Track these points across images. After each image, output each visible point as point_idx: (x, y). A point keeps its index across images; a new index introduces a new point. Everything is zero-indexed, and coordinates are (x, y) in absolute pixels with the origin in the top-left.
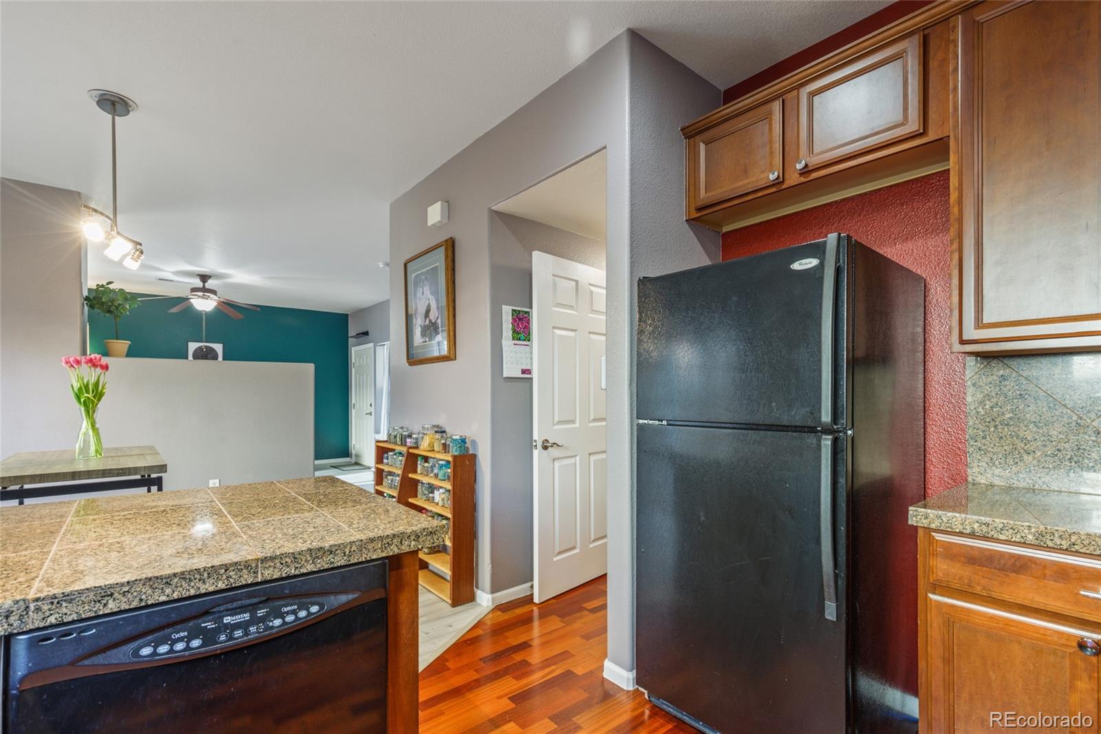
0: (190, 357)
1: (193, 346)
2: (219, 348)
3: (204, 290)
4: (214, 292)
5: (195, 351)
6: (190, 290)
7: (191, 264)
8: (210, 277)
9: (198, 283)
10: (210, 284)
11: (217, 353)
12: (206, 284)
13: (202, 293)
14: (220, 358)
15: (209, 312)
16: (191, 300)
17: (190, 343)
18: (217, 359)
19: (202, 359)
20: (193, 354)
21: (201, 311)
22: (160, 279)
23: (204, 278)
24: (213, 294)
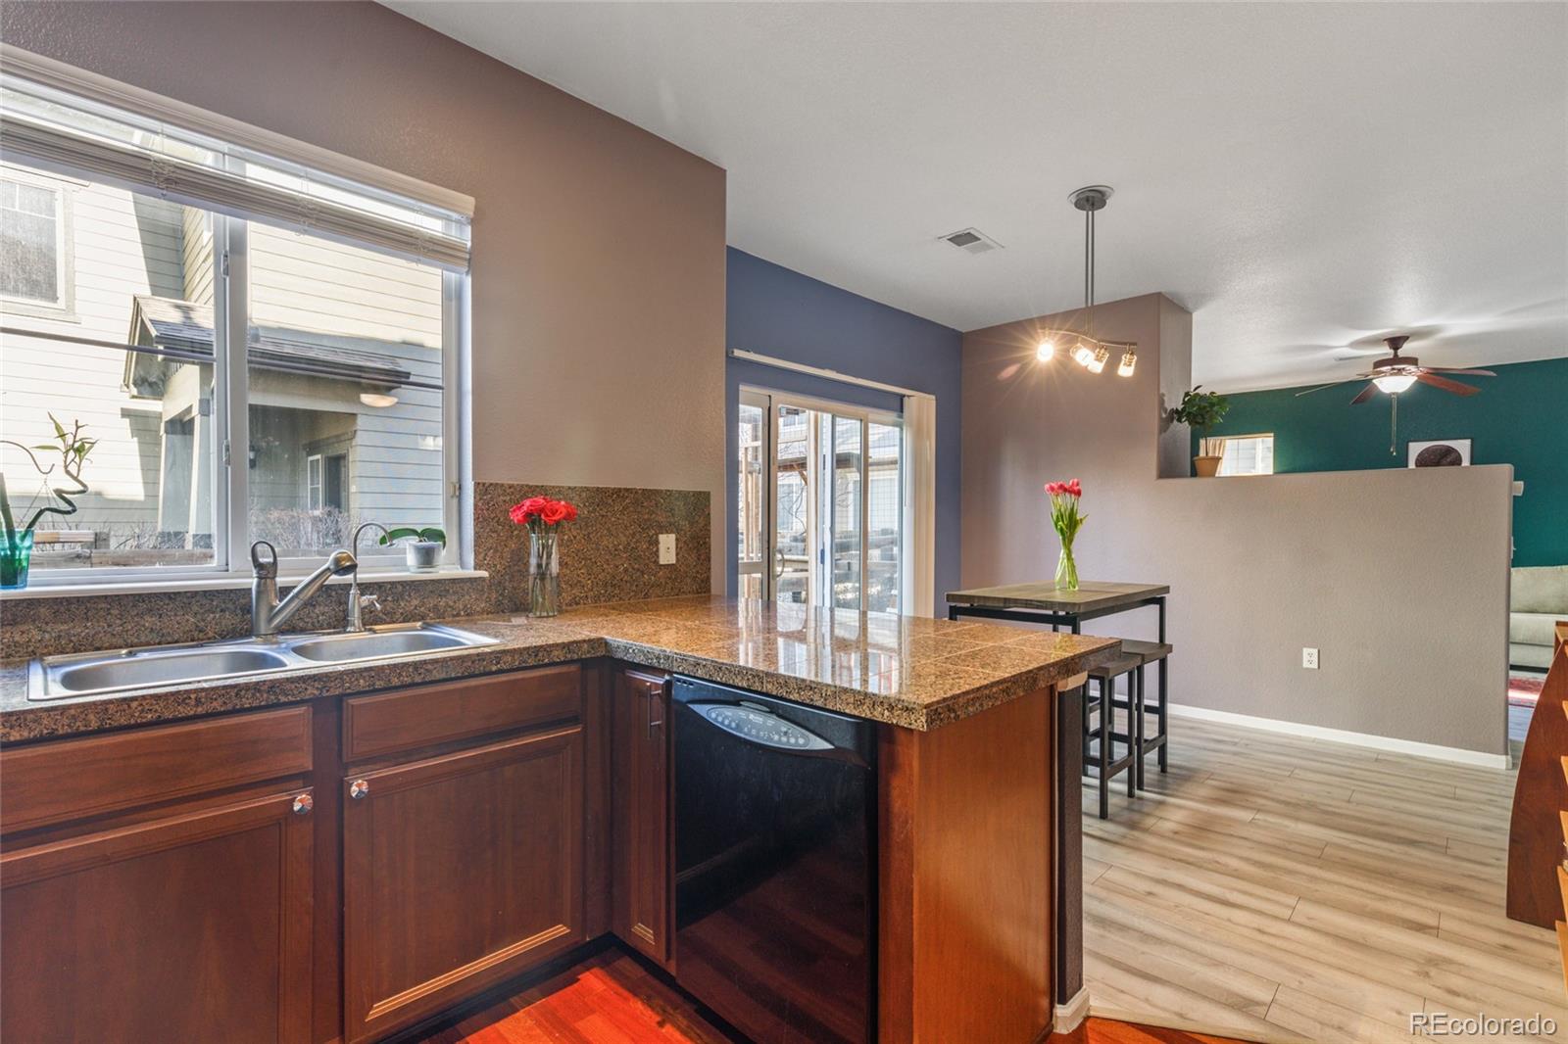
0: (1412, 465)
1: (1416, 449)
2: (1463, 447)
3: (1396, 360)
4: (1413, 361)
5: (1419, 455)
6: (1372, 366)
7: (1360, 328)
8: (1404, 339)
9: (1386, 351)
10: (1406, 350)
11: (1459, 454)
12: (1399, 351)
13: (1389, 367)
14: (1466, 462)
15: (1405, 393)
16: (1374, 381)
17: (1411, 444)
18: (1460, 464)
19: (1431, 466)
20: (1417, 460)
21: (1390, 395)
22: (1341, 359)
23: (1395, 342)
24: (1413, 364)
